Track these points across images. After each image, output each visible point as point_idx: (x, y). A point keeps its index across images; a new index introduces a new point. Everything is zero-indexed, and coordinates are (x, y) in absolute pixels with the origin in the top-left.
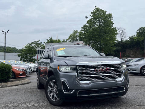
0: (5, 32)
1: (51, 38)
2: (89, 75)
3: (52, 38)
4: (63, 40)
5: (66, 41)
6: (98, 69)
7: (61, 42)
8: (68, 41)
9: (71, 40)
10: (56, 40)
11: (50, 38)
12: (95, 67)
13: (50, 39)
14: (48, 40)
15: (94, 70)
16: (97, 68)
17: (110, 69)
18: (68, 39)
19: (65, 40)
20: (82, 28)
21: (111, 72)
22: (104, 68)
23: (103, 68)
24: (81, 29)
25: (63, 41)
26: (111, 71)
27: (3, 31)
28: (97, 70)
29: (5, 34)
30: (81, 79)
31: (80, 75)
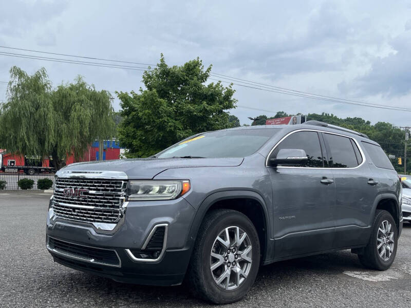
17: (88, 193)
21: (89, 201)
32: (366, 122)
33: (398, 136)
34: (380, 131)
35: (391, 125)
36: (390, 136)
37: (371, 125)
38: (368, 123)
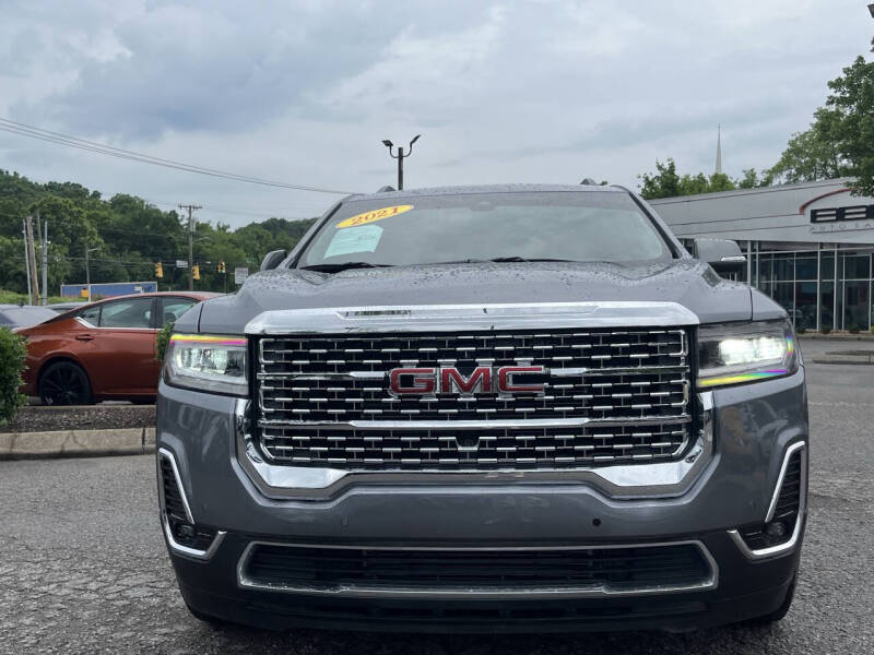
0: (400, 150)
1: (667, 166)
2: (342, 417)
3: (672, 167)
4: (742, 178)
5: (766, 184)
6: (423, 374)
7: (733, 189)
8: (775, 182)
9: (799, 171)
10: (701, 179)
11: (660, 168)
12: (397, 356)
13: (659, 173)
14: (649, 183)
15: (384, 383)
16: (409, 365)
17: (547, 378)
18: (778, 170)
19: (761, 177)
20: (836, 85)
21: (550, 403)
22: (485, 363)
23: (466, 367)
24: (832, 92)
25: (748, 184)
26: (549, 392)
27: (388, 144)
28: (408, 380)
29: (401, 157)
30: (280, 453)
31: (269, 416)
32: (91, 193)
33: (161, 224)
34: (123, 212)
35: (142, 202)
36: (146, 224)
37: (102, 198)
38: (97, 195)
